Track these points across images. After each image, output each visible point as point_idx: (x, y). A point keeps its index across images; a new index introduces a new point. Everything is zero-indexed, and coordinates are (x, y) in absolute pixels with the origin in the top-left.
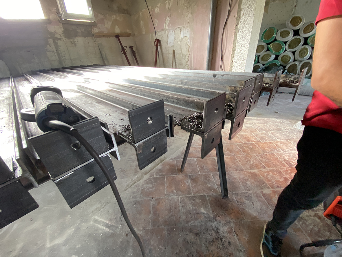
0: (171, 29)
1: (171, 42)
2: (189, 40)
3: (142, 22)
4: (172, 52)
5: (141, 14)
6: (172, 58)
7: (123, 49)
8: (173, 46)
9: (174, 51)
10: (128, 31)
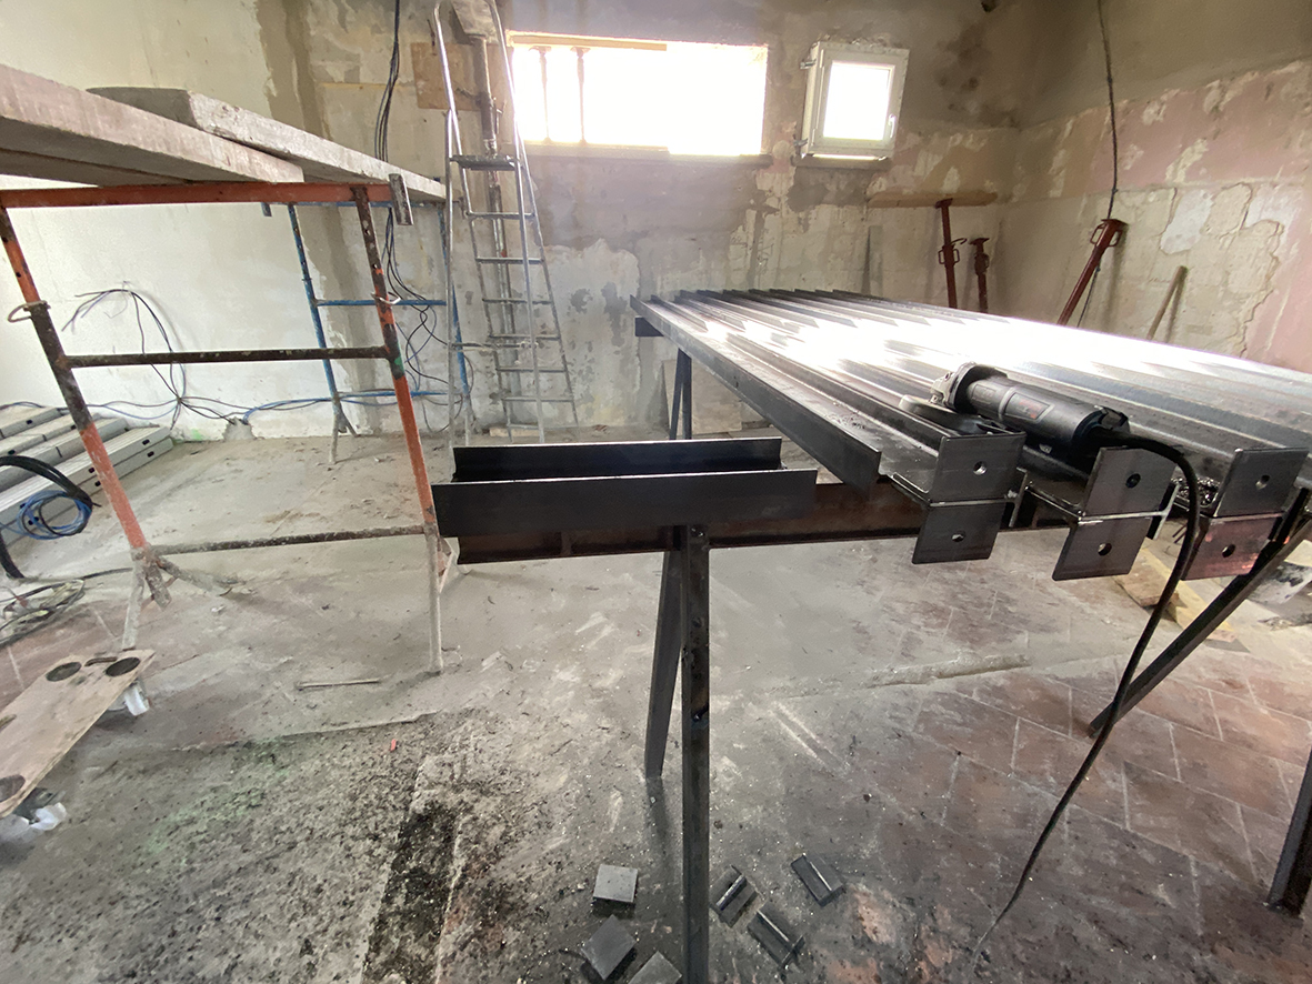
0: (1203, 188)
1: (1178, 237)
2: (1283, 239)
3: (1062, 153)
4: (1171, 275)
5: (1069, 127)
6: (1163, 296)
7: (948, 248)
8: (1188, 251)
9: (1183, 272)
10: (989, 186)
